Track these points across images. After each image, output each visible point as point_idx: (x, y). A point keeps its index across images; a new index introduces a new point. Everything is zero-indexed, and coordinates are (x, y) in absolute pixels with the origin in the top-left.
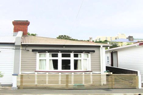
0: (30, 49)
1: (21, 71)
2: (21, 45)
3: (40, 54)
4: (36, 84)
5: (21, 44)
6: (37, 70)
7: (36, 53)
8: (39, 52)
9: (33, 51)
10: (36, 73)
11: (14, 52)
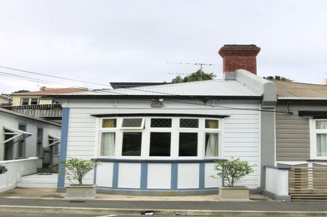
0: (295, 110)
1: (277, 160)
2: (276, 100)
3: (317, 121)
4: (310, 188)
5: (278, 100)
6: (311, 159)
7: (308, 119)
8: (314, 118)
9: (301, 114)
10: (310, 165)
11: (259, 117)
